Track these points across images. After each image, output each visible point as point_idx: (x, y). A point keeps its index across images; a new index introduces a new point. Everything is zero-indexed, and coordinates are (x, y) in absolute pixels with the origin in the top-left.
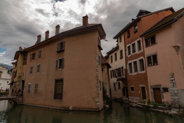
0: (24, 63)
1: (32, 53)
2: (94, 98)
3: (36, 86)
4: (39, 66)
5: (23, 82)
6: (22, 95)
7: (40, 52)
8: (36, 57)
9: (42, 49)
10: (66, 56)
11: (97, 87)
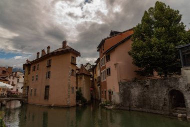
0: (29, 73)
1: (33, 66)
2: (66, 99)
3: (35, 90)
4: (37, 76)
5: (28, 87)
6: (27, 97)
7: (38, 65)
8: (36, 69)
9: (39, 63)
10: (52, 70)
11: (69, 91)
